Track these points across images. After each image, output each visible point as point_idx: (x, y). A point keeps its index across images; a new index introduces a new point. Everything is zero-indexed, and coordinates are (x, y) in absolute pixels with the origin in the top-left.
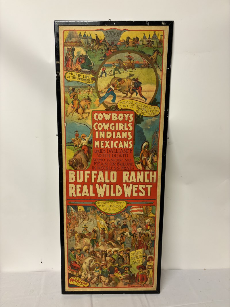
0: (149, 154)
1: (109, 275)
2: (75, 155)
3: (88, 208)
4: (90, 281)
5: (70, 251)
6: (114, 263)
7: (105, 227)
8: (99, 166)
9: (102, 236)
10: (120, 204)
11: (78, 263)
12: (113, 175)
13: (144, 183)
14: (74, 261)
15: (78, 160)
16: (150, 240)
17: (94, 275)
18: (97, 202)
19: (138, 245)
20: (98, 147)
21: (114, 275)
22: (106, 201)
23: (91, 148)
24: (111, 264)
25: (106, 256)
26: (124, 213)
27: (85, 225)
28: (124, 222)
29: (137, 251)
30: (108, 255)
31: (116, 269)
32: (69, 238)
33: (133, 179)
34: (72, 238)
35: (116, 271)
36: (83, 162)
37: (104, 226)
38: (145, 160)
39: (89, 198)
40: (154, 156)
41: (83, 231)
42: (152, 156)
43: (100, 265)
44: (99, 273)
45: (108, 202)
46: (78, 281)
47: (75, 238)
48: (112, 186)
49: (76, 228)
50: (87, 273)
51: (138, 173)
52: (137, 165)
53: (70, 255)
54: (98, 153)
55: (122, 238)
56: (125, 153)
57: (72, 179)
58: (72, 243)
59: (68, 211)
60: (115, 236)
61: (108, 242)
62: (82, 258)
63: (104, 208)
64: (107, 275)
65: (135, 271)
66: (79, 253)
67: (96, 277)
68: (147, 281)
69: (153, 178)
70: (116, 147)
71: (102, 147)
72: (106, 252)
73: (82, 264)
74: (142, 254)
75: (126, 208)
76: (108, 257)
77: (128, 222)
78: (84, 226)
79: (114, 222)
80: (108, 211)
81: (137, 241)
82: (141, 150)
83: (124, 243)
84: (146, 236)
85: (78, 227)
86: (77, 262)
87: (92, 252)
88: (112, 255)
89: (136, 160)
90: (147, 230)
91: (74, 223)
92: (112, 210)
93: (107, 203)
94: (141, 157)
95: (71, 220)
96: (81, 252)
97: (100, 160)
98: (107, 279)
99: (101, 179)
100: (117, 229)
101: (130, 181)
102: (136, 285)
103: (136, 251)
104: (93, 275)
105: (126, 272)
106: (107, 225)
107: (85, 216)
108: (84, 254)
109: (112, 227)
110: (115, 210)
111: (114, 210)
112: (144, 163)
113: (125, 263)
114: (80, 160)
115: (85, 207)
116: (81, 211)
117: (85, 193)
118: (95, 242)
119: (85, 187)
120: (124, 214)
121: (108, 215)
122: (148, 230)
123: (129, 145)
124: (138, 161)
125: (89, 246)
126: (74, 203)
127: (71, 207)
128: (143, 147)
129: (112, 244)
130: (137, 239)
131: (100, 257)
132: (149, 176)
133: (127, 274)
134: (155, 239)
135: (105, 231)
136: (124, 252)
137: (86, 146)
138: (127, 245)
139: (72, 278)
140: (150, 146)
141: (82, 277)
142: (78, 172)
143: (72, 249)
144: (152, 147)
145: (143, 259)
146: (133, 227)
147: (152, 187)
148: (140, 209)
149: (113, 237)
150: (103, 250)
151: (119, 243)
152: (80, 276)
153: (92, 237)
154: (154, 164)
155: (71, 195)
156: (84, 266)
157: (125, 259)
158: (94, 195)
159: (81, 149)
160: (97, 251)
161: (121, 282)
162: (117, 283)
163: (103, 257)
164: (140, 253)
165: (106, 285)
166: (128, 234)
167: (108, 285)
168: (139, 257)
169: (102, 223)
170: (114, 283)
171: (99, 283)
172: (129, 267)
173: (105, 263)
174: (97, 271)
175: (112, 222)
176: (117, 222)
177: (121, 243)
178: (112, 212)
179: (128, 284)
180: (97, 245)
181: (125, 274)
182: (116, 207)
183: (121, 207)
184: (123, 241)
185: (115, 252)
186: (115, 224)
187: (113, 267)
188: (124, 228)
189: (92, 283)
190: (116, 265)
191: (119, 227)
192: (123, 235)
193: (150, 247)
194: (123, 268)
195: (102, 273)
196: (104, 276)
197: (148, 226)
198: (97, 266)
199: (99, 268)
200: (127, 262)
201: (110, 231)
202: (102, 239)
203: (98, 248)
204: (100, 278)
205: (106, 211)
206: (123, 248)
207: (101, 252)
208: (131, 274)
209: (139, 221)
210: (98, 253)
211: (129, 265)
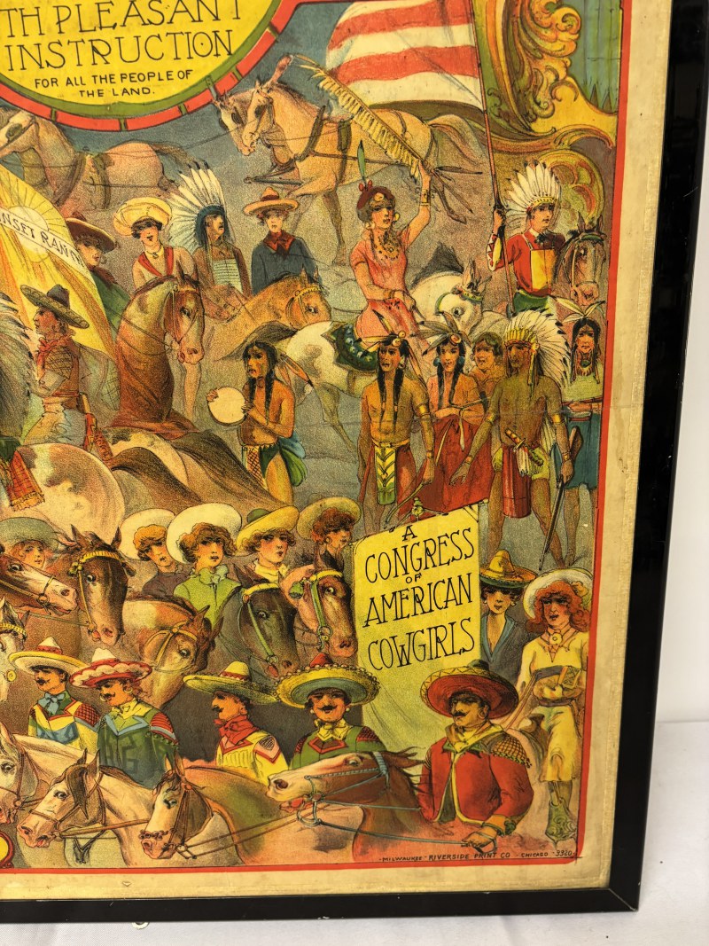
1: (169, 767)
4: (13, 819)
6: (201, 659)
7: (70, 278)
9: (51, 380)
16: (553, 408)
17: (36, 768)
19: (429, 474)
21: (216, 763)
25: (117, 596)
28: (264, 215)
29: (423, 529)
30: (136, 584)
31: (229, 709)
35: (230, 726)
37: (59, 266)
43: (77, 681)
44: (75, 750)
55: (260, 395)
60: (184, 372)
61: (118, 448)
64: (155, 765)
65: (409, 725)
67: (62, 787)
68: (522, 809)
72: (112, 548)
74: (473, 565)
76: (138, 597)
79: (158, 217)
80: (75, 80)
81: (413, 423)
83: (282, 447)
84: (512, 370)
88: (182, 577)
90: (526, 298)
98: (160, 805)
100: (198, 297)
102: (429, 850)
103: (416, 527)
104: (24, 766)
105: (323, 734)
106: (91, 254)
109: (140, 275)
110: (160, 69)
113: (314, 655)
120: (259, 112)
121: (87, 130)
122: (537, 300)
129: (164, 469)
130: (419, 400)
131: (68, 603)
133: (339, 759)
134: (603, 399)
135: (81, 324)
136: (298, 549)
138: (316, 471)
145: (487, 614)
146: (373, 268)
149: (166, 385)
150: (85, 527)
151: (236, 449)
157: (305, 610)
160: (25, 543)
161: (284, 821)
162: (255, 832)
163: (88, 600)
164: (448, 552)
165: (157, 853)
166: (315, 353)
167: (176, 854)
168: (442, 589)
169: (28, 230)
170: (226, 831)
171: (94, 839)
172: (353, 690)
173: (117, 661)
174: (62, 736)
175: (134, 217)
176: (190, 211)
177: (256, 449)
178: (125, 91)
179: (356, 836)
180: (15, 477)
181: (316, 755)
182: (167, 19)
183: (216, 26)
184: (278, 430)
185: (204, 543)
186: (176, 242)
187: (195, 692)
188: (272, 276)
189: (30, 839)
190: (226, 674)
191: (217, 276)
192: (263, 360)
193: (555, 492)
194: (293, 698)
195: (108, 754)
196: (132, 775)
197: (535, 255)
198: (45, 687)
199: (73, 709)
200: (332, 640)
201: (122, 317)
202: (61, 418)
203: (29, 513)
204: (92, 791)
205: (54, 81)
206: (283, 505)
207: (62, 552)
208: (371, 754)
209: (436, 200)
210: (39, 562)
211: (350, 672)
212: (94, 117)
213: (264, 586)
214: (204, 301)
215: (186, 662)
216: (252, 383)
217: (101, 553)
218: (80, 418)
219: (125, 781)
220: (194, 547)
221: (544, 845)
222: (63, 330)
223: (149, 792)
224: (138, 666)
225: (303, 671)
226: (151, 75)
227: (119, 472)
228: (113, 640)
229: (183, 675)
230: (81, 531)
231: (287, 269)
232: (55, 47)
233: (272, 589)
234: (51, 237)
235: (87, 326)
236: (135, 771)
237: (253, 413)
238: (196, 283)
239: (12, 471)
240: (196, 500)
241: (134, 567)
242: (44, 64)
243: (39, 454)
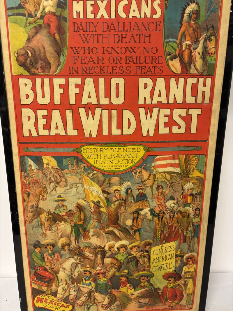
0: (199, 34)
1: (109, 291)
2: (29, 40)
3: (65, 162)
4: (75, 301)
5: (33, 248)
6: (119, 269)
7: (101, 199)
8: (84, 65)
9: (95, 217)
10: (131, 153)
11: (50, 271)
12: (117, 85)
13: (185, 105)
14: (42, 267)
15: (37, 51)
16: (191, 223)
17: (81, 291)
18: (82, 149)
19: (167, 235)
20: (82, 16)
21: (120, 290)
22: (101, 146)
23: (65, 19)
24: (113, 270)
25: (103, 257)
26: (139, 170)
27: (60, 196)
28: (139, 189)
29: (165, 245)
30: (107, 255)
31: (123, 279)
32: (28, 222)
33: (160, 96)
34: (35, 222)
35: (123, 283)
36: (48, 55)
37: (99, 197)
38: (189, 49)
39: (66, 140)
40: (208, 39)
41: (56, 209)
42: (205, 41)
43: (93, 274)
44: (90, 287)
45: (106, 148)
46: (51, 302)
47: (41, 221)
48: (114, 112)
49: (42, 202)
50: (68, 287)
51: (173, 81)
52: (170, 62)
53: (33, 255)
54: (81, 32)
55: (135, 221)
56: (144, 32)
57: (27, 96)
58: (36, 232)
59: (23, 168)
60: (121, 216)
61: (107, 230)
62: (57, 260)
63: (98, 160)
64: (107, 290)
65: (159, 282)
66: (50, 252)
67: (86, 295)
68: (181, 299)
69: (204, 93)
70: (123, 15)
71: (90, 16)
72: (103, 248)
73: (57, 272)
74: (174, 252)
75: (144, 160)
76: (107, 257)
77: (149, 189)
78: (58, 197)
79: (119, 189)
80: (106, 166)
81: (164, 226)
82: (182, 25)
84: (183, 217)
85: (46, 199)
86: (47, 267)
87: (76, 249)
88: (116, 254)
89: (168, 49)
90: (187, 204)
91: (37, 192)
92: (114, 164)
93: (104, 151)
94: (181, 44)
95: (31, 185)
96: (54, 249)
97: (87, 51)
98: (106, 298)
99: (89, 97)
100: (125, 203)
101: (155, 102)
102: (162, 307)
103: (164, 245)
104: (79, 290)
106: (105, 195)
107: (58, 177)
108: (59, 253)
110: (122, 165)
111: (119, 164)
112: (186, 58)
113: (142, 269)
114: (42, 50)
115: (59, 159)
116: (50, 167)
117: (57, 128)
118: (81, 230)
119: (56, 114)
120: (139, 173)
121: (107, 175)
122: (189, 205)
123: (154, 11)
124: (173, 53)
125: (69, 237)
126: (33, 150)
127: (29, 160)
128: (186, 15)
129: (115, 234)
130: (166, 222)
131: (93, 258)
132: (195, 87)
133: (145, 289)
134: (200, 222)
135: (102, 207)
136: (140, 249)
137: (54, 14)
139: (41, 297)
140: (202, 13)
141: (58, 296)
142: (38, 81)
143: (37, 243)
144: (205, 16)
145: (176, 261)
146: (158, 199)
147: (200, 113)
148: (172, 161)
149: (117, 218)
150: (98, 244)
151: (130, 230)
152: (55, 294)
153: (75, 219)
154: (208, 58)
155: (26, 134)
156: (62, 275)
157: (141, 260)
158: (75, 133)
159: (41, 22)
160: (86, 247)
161: (132, 302)
162: (126, 304)
163: (97, 258)
164: (170, 249)
165: (104, 308)
166: (147, 213)
167: (109, 309)
168: (168, 256)
169: (94, 191)
170: (120, 304)
171: (92, 305)
172: (149, 276)
173: (102, 270)
174: (88, 285)
175: (114, 189)
176: (125, 188)
177: (134, 230)
178: (115, 168)
179: (147, 305)
180: (85, 234)
181: (140, 288)
182: (124, 157)
183: (133, 158)
184: (138, 227)
185: (122, 248)
186: (122, 193)
187: (117, 276)
188: (139, 200)
189: (78, 305)
190: (124, 272)
191: (129, 200)
192: (137, 214)
193: (190, 238)
194: (137, 277)
195: (97, 288)
196: (102, 293)
197: (189, 197)
198: (86, 275)
199: (91, 279)
200: (145, 266)
201: (110, 206)
202: (96, 224)
203: (87, 241)
204: (92, 296)
205: (102, 166)
206: (138, 241)
207: (93, 249)
208: (151, 288)
209: (171, 188)
210: (88, 250)
211: (149, 272)
212: (109, 172)
213: (133, 256)
214: (126, 204)
215: (116, 270)
216: (134, 219)
217: (101, 249)
218: (100, 224)
219: (100, 294)
220: (120, 248)
221: (185, 306)
222: (99, 208)
223: (105, 296)
224: (106, 271)
225: (139, 272)
226: (120, 166)
227: (106, 234)
228: (101, 265)
229: (115, 272)
230: (97, 245)
231: (142, 199)
232: (103, 161)
233: (134, 256)
234: (98, 192)
235: (103, 208)
236: (102, 292)
237: (134, 224)
238: (125, 201)
239: (85, 233)
240: (121, 240)
241: (107, 252)
242: (101, 163)
243: (91, 230)
